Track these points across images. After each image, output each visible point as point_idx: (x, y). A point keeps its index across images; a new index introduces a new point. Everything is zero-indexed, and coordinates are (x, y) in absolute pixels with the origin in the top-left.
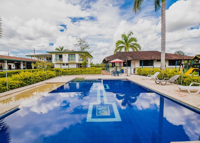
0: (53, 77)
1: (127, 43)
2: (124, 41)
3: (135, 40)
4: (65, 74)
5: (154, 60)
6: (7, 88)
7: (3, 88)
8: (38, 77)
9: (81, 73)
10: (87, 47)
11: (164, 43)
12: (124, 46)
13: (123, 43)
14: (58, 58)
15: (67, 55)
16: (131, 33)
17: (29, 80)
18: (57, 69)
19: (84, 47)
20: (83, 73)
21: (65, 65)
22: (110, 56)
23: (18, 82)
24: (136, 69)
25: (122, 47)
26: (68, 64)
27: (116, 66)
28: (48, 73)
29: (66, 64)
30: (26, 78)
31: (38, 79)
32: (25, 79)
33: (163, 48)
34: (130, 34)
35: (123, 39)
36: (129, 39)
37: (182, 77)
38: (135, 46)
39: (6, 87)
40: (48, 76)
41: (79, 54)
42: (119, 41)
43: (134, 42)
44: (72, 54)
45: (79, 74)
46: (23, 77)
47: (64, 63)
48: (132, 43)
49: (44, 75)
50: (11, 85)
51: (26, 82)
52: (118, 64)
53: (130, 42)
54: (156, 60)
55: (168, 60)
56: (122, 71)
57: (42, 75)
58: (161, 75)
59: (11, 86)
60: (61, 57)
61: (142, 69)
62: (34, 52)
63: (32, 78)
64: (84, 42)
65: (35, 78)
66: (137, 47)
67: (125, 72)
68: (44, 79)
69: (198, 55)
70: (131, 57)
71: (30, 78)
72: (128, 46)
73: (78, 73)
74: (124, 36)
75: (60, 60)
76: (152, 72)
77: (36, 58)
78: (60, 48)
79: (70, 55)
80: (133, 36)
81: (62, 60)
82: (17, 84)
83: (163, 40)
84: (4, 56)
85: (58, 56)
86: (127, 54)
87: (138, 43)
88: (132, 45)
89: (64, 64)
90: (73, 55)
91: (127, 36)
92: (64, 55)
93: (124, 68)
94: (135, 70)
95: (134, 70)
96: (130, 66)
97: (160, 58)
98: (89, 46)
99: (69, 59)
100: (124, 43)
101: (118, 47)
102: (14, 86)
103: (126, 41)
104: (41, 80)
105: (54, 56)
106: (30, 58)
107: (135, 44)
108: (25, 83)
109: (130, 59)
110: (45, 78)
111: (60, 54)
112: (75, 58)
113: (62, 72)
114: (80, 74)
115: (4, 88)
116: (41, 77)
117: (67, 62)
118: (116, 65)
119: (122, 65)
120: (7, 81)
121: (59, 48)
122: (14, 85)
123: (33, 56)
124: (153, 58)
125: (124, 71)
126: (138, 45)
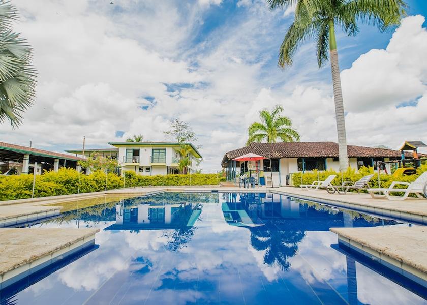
0: (120, 186)
1: (270, 127)
2: (265, 124)
3: (286, 121)
4: (143, 183)
5: (327, 157)
6: (33, 194)
7: (26, 192)
8: (91, 181)
9: (178, 183)
10: (190, 136)
11: (342, 122)
12: (266, 133)
13: (262, 127)
14: (131, 155)
15: (150, 150)
16: (279, 110)
17: (73, 185)
18: (128, 173)
19: (183, 137)
20: (180, 181)
21: (144, 170)
22: (236, 150)
23: (53, 184)
24: (290, 177)
25: (262, 135)
26: (149, 169)
27: (250, 171)
28: (109, 178)
29: (147, 169)
30: (69, 181)
31: (91, 185)
32: (67, 182)
33: (342, 132)
34: (276, 112)
35: (264, 119)
36: (274, 121)
37: (379, 181)
38: (287, 133)
39: (30, 191)
40: (110, 183)
41: (173, 148)
42: (255, 123)
43: (284, 126)
44: (159, 148)
45: (173, 183)
46: (63, 178)
47: (143, 167)
48: (281, 127)
49: (103, 180)
50: (40, 188)
51: (68, 188)
52: (254, 167)
53: (276, 125)
54: (329, 157)
55: (354, 157)
56: (262, 181)
57: (100, 180)
58: (340, 182)
59: (40, 191)
60: (136, 153)
61: (302, 175)
62: (84, 145)
63: (79, 181)
64: (185, 127)
65: (85, 183)
66: (292, 136)
67: (268, 182)
68: (102, 188)
69: (409, 142)
70: (279, 151)
71: (77, 180)
72: (272, 134)
73: (169, 182)
74: (264, 114)
75: (134, 161)
76: (323, 177)
77: (85, 156)
78: (136, 139)
79: (154, 151)
80: (282, 114)
81: (139, 161)
82: (51, 189)
83: (340, 117)
84: (24, 148)
85: (132, 151)
86: (271, 146)
87: (293, 127)
88: (281, 132)
89: (141, 169)
90: (160, 151)
91: (271, 115)
92: (142, 151)
93: (267, 175)
94: (288, 178)
95: (286, 179)
96: (278, 171)
97: (338, 153)
98: (194, 135)
99: (152, 157)
100: (265, 129)
101: (254, 134)
102: (46, 192)
103: (268, 124)
104: (95, 188)
105: (122, 152)
106: (74, 155)
107: (288, 130)
108: (66, 190)
109: (276, 154)
110: (105, 186)
111: (136, 148)
112: (165, 155)
113: (139, 179)
114: (174, 185)
115: (28, 192)
116: (97, 182)
117: (149, 165)
118: (249, 169)
119: (262, 168)
120: (34, 181)
121: (134, 139)
122: (45, 189)
123: (81, 152)
124: (324, 154)
125: (267, 180)
126: (294, 132)
